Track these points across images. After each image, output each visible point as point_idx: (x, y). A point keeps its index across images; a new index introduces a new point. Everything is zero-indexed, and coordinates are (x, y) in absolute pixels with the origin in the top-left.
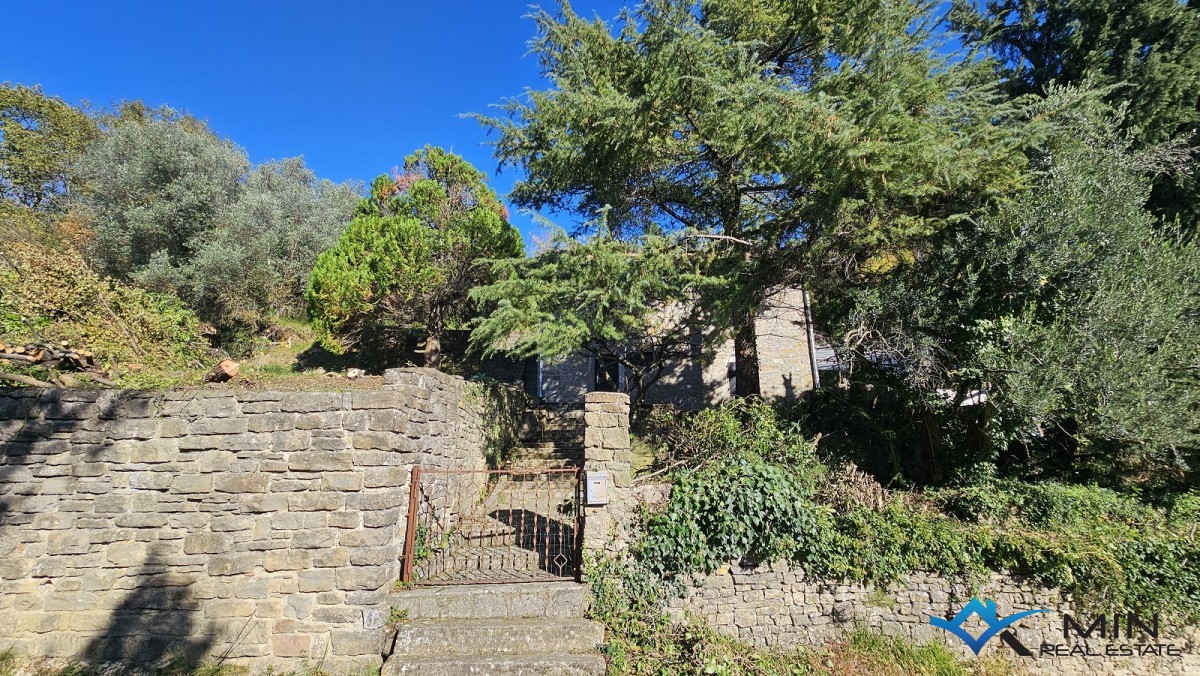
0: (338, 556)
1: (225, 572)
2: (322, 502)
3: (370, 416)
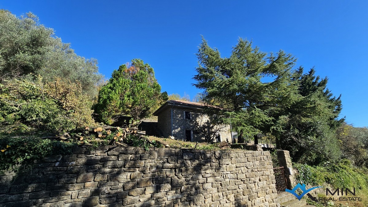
0: (270, 191)
1: (252, 199)
2: (265, 179)
3: (267, 157)
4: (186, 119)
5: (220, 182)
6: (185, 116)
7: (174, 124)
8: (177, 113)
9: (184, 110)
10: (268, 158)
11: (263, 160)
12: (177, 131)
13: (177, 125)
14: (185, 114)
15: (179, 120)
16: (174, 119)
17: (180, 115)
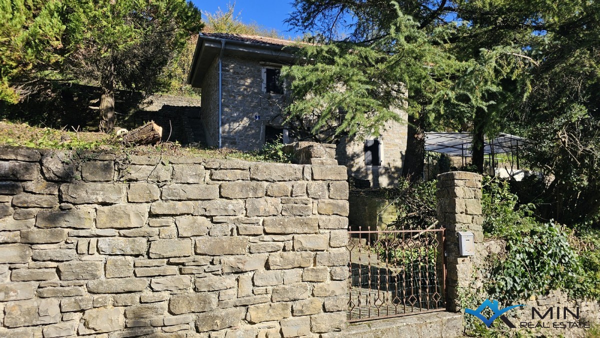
0: (314, 305)
1: (215, 328)
2: (297, 261)
3: (329, 186)
4: (268, 91)
5: (55, 264)
6: (264, 85)
7: (228, 107)
8: (238, 73)
9: (264, 65)
10: (332, 189)
11: (306, 197)
12: (237, 126)
13: (237, 110)
14: (264, 76)
15: (244, 96)
16: (228, 91)
17: (249, 81)
